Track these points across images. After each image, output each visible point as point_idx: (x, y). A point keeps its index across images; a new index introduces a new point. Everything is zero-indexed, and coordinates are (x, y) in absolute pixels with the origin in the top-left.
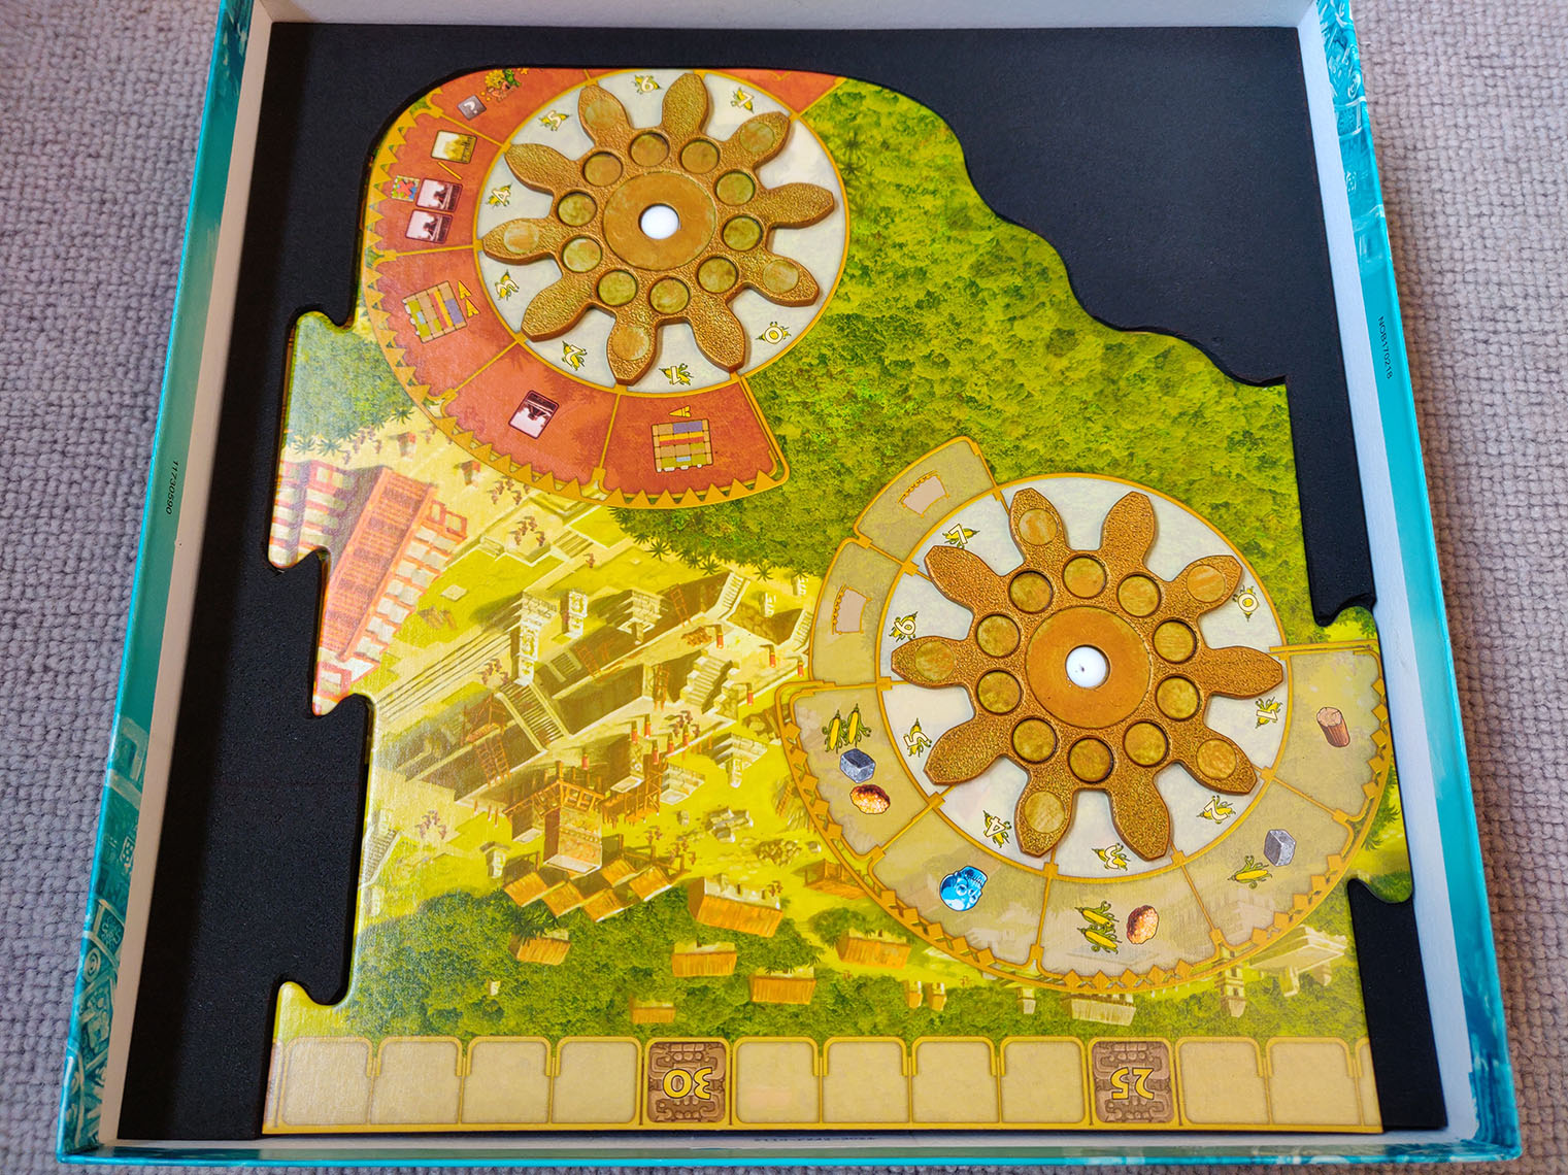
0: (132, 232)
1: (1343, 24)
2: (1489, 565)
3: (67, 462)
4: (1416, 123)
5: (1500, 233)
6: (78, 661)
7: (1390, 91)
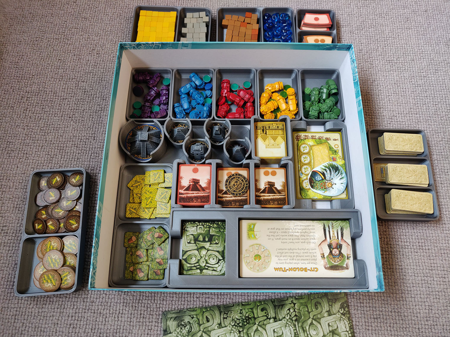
0: (91, 98)
3: (78, 149)
4: (375, 75)
5: (393, 100)
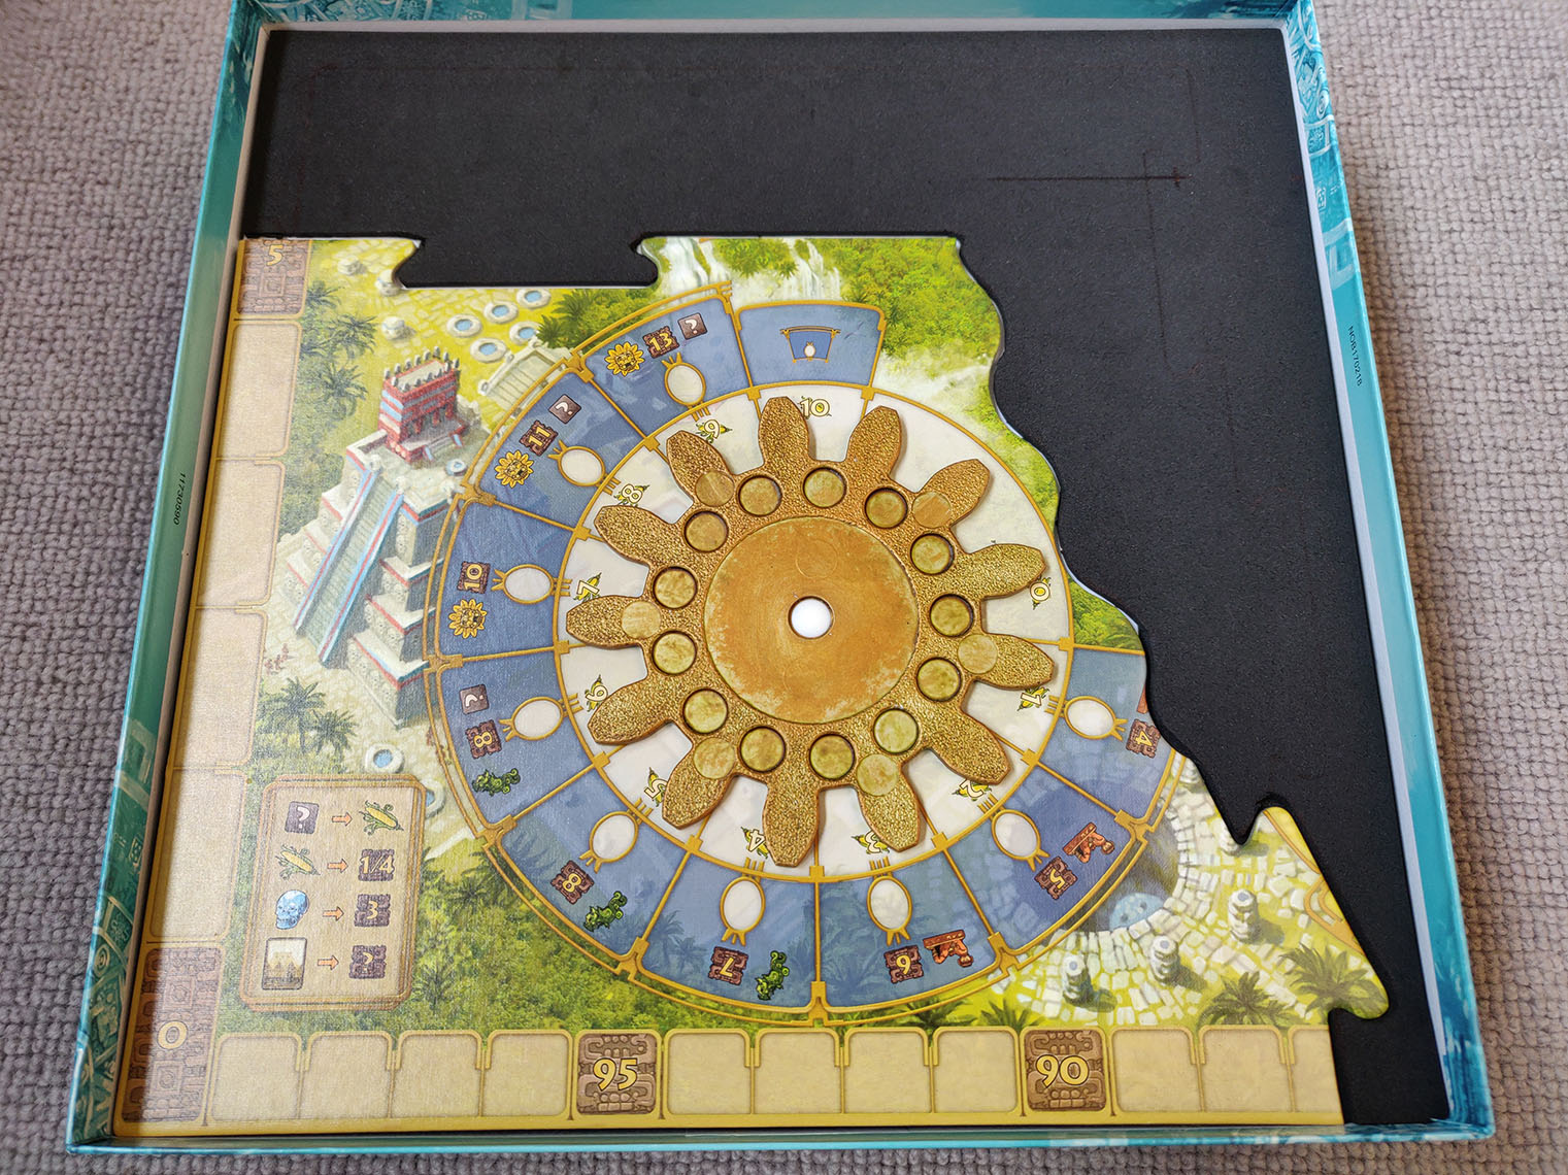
0: (140, 256)
1: (1311, 47)
2: (1464, 569)
3: (76, 479)
4: (1388, 143)
5: (1470, 248)
6: (86, 672)
7: (1362, 112)
